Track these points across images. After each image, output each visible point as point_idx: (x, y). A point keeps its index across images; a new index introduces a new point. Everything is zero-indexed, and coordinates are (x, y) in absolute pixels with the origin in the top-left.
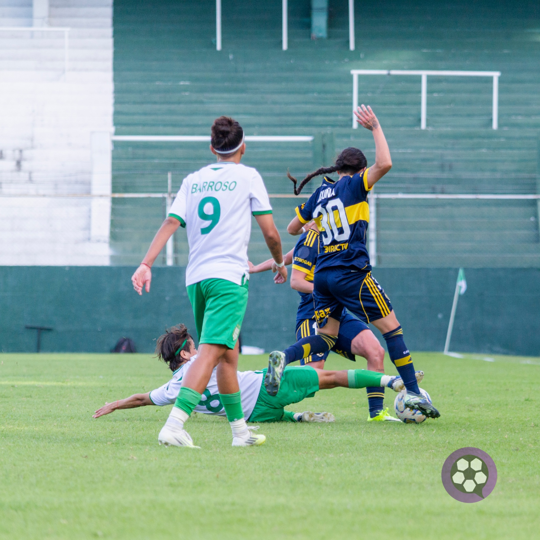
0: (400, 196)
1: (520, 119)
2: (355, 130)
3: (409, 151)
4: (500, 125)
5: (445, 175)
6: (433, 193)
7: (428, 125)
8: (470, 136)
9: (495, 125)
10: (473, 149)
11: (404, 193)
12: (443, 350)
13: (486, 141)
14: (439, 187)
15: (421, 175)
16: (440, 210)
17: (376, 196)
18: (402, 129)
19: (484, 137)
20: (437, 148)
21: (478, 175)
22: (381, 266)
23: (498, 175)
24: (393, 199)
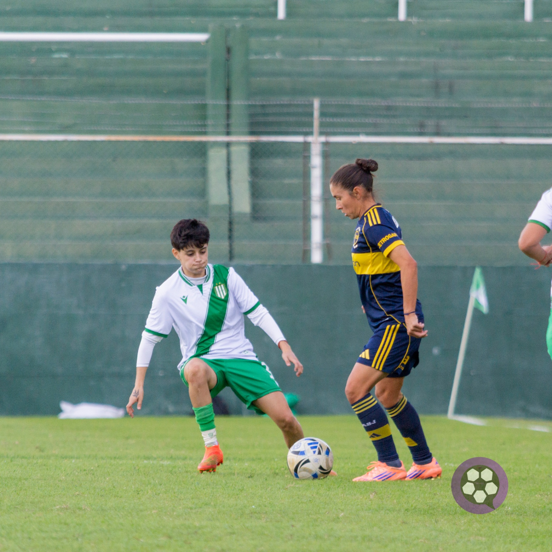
0: (363, 139)
2: (281, 21)
3: (378, 59)
4: (537, 14)
5: (442, 103)
6: (421, 134)
7: (409, 13)
8: (486, 34)
9: (528, 15)
10: (490, 56)
11: (368, 134)
13: (512, 41)
14: (431, 123)
15: (399, 102)
16: (432, 165)
17: (323, 139)
18: (365, 20)
19: (509, 36)
20: (427, 54)
21: (500, 103)
22: (332, 263)
23: (535, 104)
24: (354, 143)
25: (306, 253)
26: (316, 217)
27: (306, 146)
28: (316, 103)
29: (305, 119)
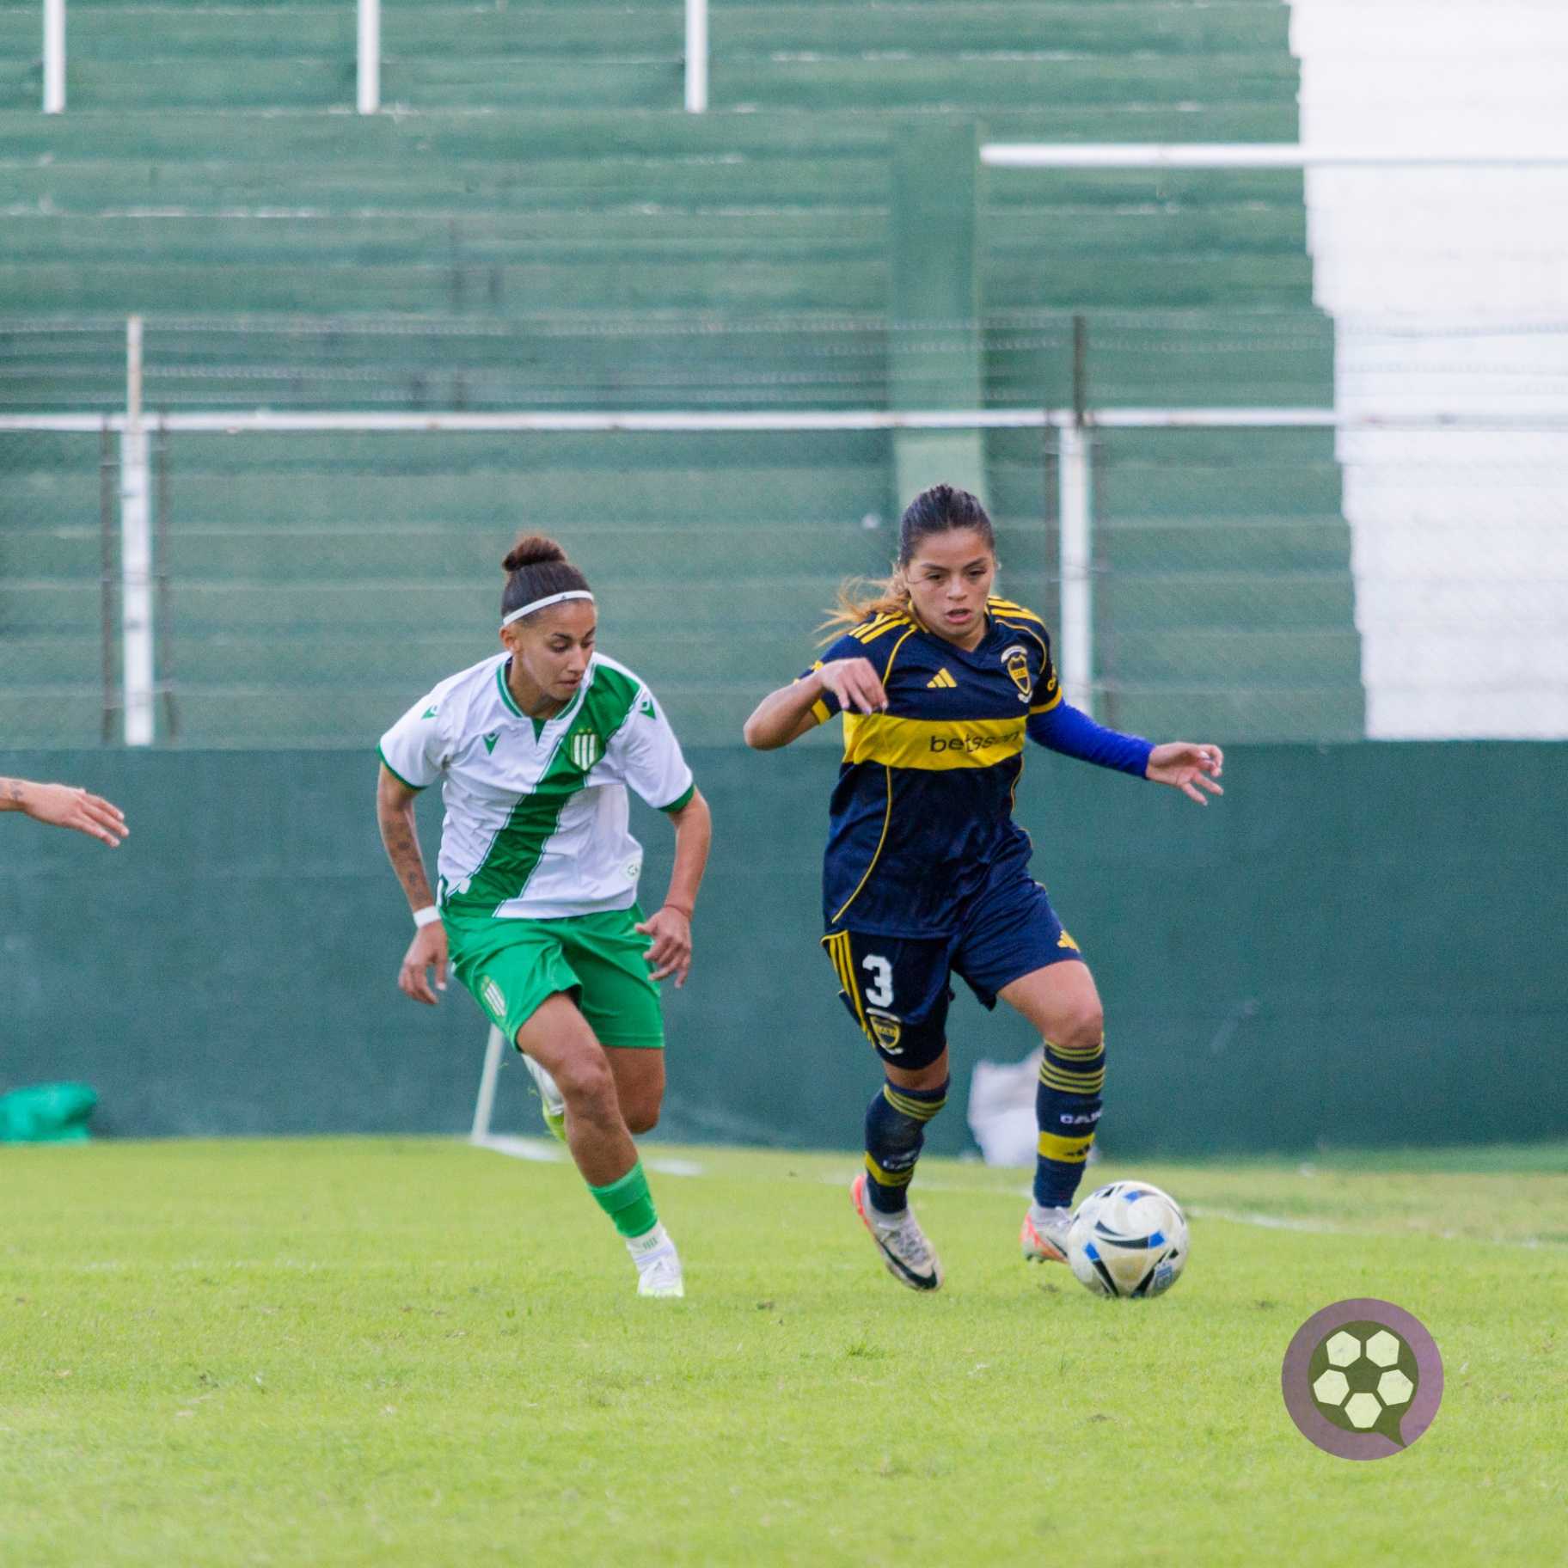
0: (263, 420)
1: (810, 65)
2: (54, 116)
3: (303, 213)
4: (718, 94)
5: (471, 324)
6: (416, 406)
7: (385, 97)
8: (586, 145)
9: (696, 95)
10: (597, 203)
11: (277, 407)
12: (467, 1126)
13: (651, 164)
14: (440, 379)
15: (358, 322)
16: (445, 486)
17: (151, 422)
18: (271, 113)
19: (643, 151)
20: (433, 200)
21: (621, 324)
22: (180, 744)
23: (712, 324)
24: (231, 432)
25: (111, 720)
26: (135, 625)
27: (109, 441)
28: (134, 329)
29: (104, 371)
